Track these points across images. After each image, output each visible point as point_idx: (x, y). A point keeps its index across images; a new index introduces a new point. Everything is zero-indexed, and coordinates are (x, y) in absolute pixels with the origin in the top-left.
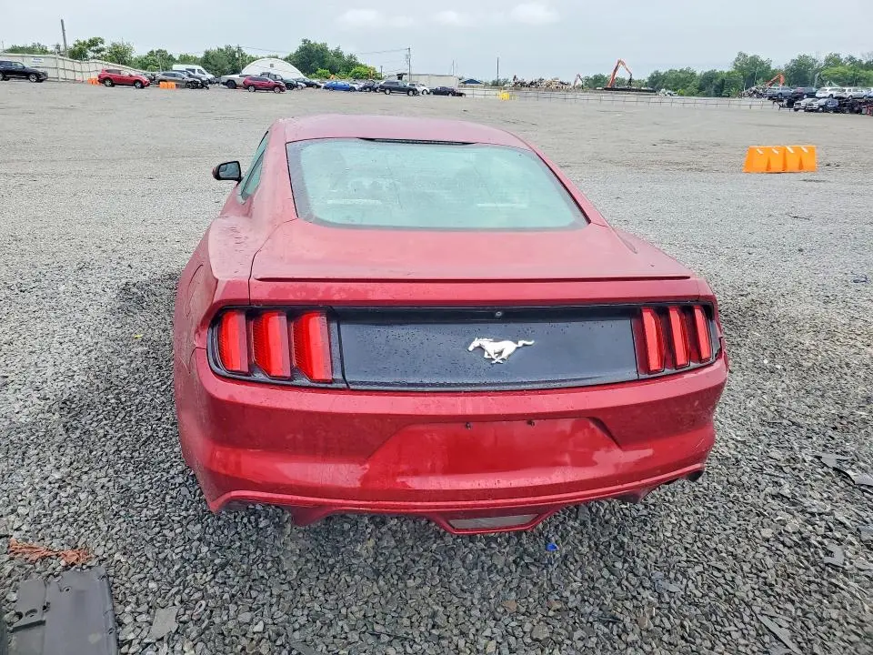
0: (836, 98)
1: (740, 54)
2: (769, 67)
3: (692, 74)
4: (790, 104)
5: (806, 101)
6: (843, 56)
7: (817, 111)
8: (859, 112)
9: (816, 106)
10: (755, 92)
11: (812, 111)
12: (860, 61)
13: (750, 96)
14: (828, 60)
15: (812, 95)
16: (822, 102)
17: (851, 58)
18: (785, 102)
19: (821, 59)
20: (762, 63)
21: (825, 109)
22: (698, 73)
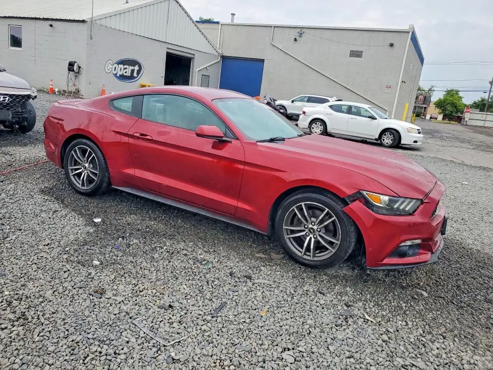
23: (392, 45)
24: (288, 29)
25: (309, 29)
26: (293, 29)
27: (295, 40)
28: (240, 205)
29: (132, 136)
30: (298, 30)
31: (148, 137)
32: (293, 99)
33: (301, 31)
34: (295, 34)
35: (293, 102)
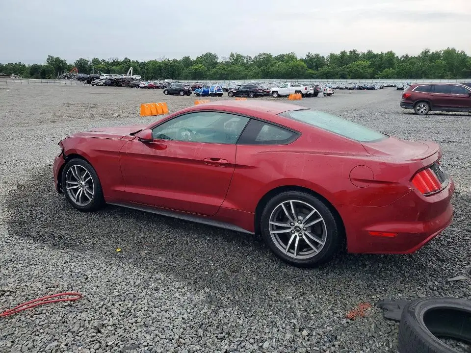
0: (109, 79)
1: (49, 56)
2: (66, 64)
3: (24, 66)
4: (89, 82)
5: (96, 81)
6: (100, 60)
7: (102, 85)
8: (121, 86)
9: (102, 83)
10: (66, 76)
11: (99, 86)
12: (108, 62)
13: (64, 78)
14: (94, 61)
15: (98, 78)
16: (104, 81)
17: (104, 61)
18: (86, 81)
19: (90, 60)
20: (62, 61)
21: (105, 85)
22: (27, 65)
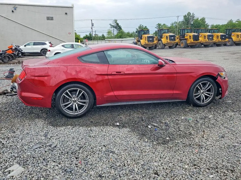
23: (66, 14)
24: (6, 5)
25: (20, 6)
26: (9, 5)
27: (13, 11)
28: (175, 92)
29: (111, 75)
30: (13, 6)
31: (122, 73)
32: (25, 45)
33: (15, 7)
34: (11, 8)
35: (25, 46)
